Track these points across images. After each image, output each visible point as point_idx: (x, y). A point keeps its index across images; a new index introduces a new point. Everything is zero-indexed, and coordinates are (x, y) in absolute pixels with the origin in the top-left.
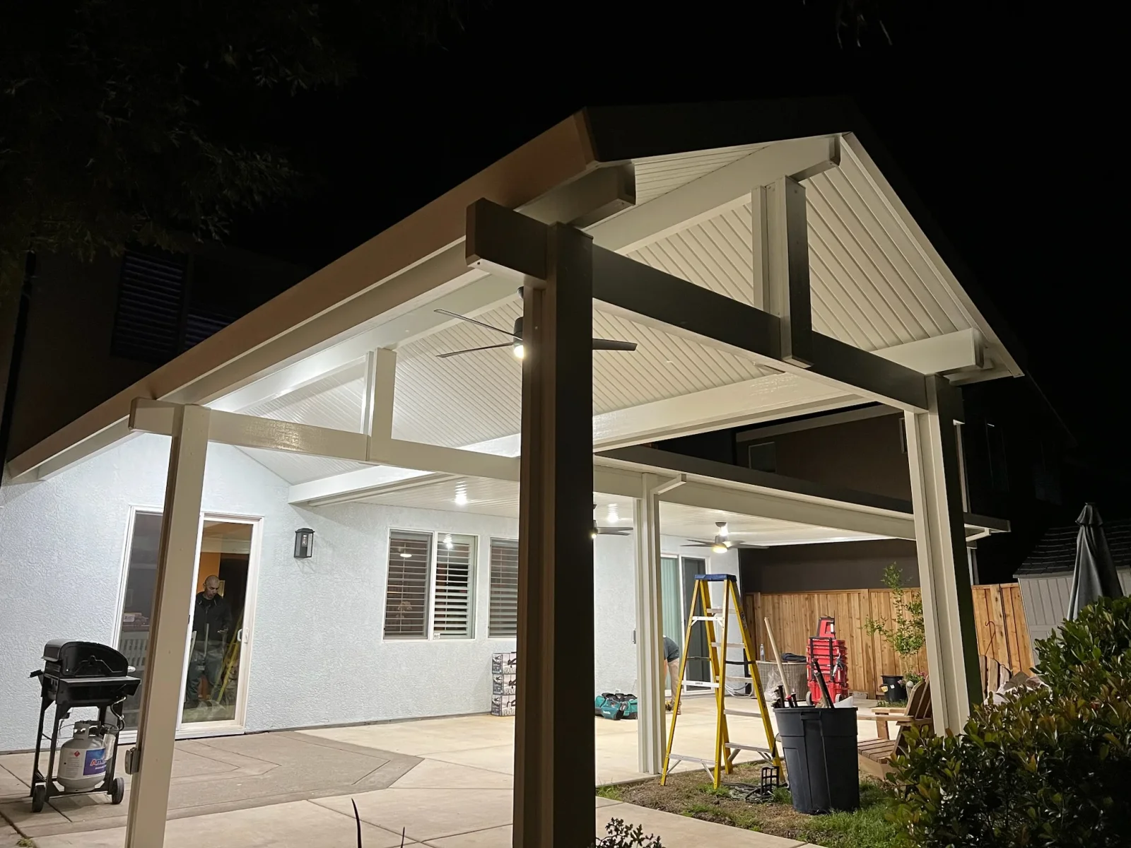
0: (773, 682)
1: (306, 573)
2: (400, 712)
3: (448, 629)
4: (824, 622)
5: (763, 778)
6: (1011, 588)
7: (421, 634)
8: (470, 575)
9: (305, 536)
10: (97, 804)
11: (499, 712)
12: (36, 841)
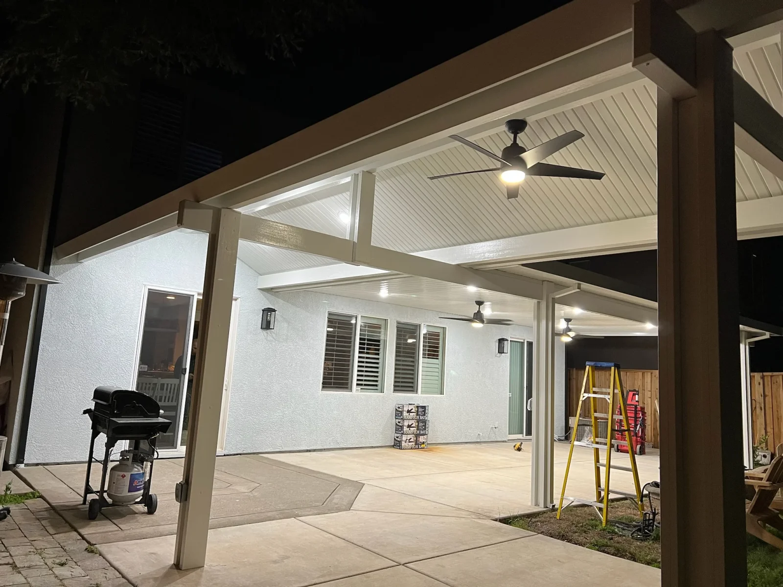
0: (588, 434)
1: (269, 341)
2: (332, 444)
3: (365, 385)
4: (631, 394)
5: (644, 520)
6: (771, 376)
7: (347, 388)
8: (381, 347)
9: (269, 313)
10: (137, 513)
11: (399, 446)
12: (100, 549)
